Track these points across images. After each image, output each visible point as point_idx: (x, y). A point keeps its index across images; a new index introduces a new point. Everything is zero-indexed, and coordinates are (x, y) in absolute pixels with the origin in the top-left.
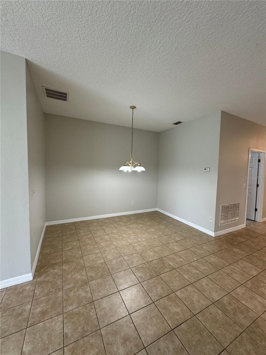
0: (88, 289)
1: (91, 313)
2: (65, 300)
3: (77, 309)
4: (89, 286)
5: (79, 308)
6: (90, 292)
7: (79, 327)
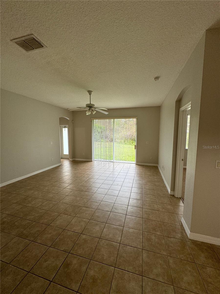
0: (161, 279)
1: (131, 268)
2: (155, 254)
3: (141, 259)
4: (166, 282)
5: (141, 261)
6: (156, 279)
7: (126, 255)
